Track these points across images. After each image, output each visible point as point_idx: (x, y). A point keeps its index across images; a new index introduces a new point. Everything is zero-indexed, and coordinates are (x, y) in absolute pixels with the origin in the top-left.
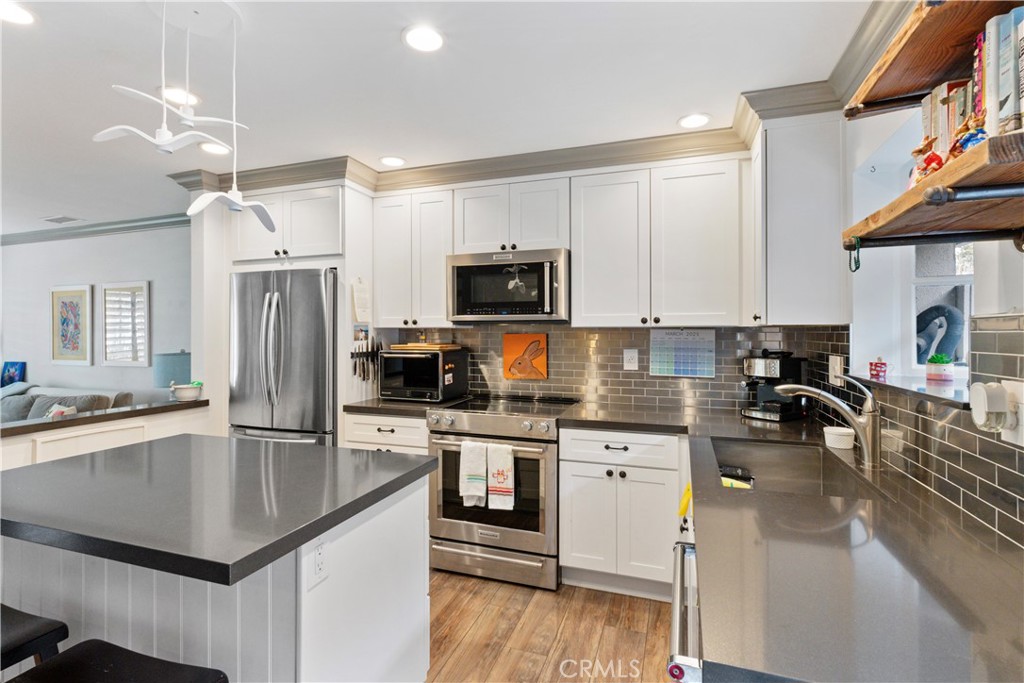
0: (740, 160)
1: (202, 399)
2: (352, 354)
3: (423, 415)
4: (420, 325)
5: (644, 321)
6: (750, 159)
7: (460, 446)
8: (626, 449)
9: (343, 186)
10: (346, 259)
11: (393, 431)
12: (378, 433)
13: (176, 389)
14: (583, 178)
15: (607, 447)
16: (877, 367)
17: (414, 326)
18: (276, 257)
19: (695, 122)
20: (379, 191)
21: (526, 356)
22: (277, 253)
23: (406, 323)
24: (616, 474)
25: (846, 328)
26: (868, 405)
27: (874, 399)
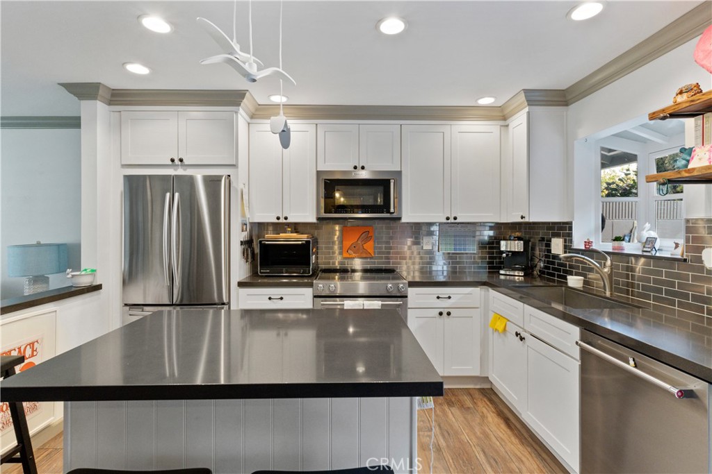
0: (501, 126)
1: (95, 284)
2: (241, 242)
3: (311, 285)
4: (290, 220)
5: (448, 219)
6: (507, 126)
7: (343, 304)
8: (449, 298)
9: (236, 113)
10: (239, 169)
11: (282, 298)
12: (269, 301)
13: (73, 276)
14: (409, 126)
15: (438, 298)
16: (588, 243)
17: (285, 221)
18: (171, 163)
19: (486, 101)
20: (255, 118)
21: (359, 242)
22: (173, 160)
23: (278, 218)
24: (445, 314)
25: (570, 223)
26: (609, 263)
27: (611, 260)
